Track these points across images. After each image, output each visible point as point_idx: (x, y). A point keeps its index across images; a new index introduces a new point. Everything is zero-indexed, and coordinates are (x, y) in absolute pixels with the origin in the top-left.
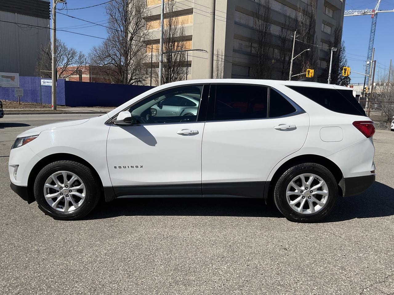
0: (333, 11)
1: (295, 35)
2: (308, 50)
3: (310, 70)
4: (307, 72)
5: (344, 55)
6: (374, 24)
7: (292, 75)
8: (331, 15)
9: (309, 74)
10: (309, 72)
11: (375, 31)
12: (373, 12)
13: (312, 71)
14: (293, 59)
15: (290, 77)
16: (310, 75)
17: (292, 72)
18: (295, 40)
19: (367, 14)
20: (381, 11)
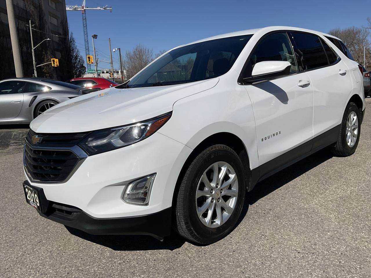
0: (55, 3)
1: (30, 24)
2: (48, 39)
3: (54, 59)
4: (52, 61)
5: (75, 46)
6: (85, 19)
7: (36, 65)
8: (54, 7)
9: (54, 63)
10: (54, 61)
11: (86, 26)
12: (82, 9)
13: (56, 60)
14: (33, 48)
15: (34, 67)
16: (56, 64)
17: (36, 62)
18: (32, 29)
19: (78, 10)
20: (87, 8)
